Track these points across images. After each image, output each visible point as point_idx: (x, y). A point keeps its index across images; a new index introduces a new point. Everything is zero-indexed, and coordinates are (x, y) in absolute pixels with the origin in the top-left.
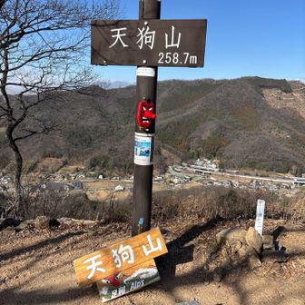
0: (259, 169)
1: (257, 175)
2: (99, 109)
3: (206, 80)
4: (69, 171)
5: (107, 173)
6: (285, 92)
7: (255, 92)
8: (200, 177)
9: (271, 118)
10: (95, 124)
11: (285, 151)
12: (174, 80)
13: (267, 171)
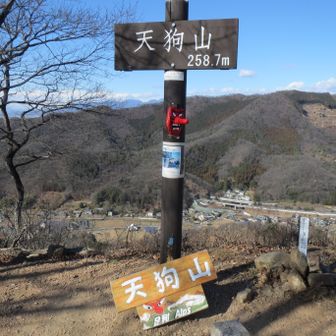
0: (302, 201)
1: (300, 209)
2: (108, 132)
4: (73, 207)
5: (118, 208)
6: (330, 107)
7: (294, 108)
8: (231, 212)
9: (315, 139)
10: (103, 151)
12: (197, 97)
13: (313, 203)
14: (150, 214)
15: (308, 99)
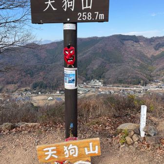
0: (124, 83)
1: (123, 87)
3: (93, 37)
4: (22, 91)
5: (43, 90)
6: (136, 42)
7: (120, 43)
8: (94, 90)
9: (129, 56)
10: (35, 64)
11: (137, 73)
13: (128, 84)
14: (58, 92)
15: (126, 38)
